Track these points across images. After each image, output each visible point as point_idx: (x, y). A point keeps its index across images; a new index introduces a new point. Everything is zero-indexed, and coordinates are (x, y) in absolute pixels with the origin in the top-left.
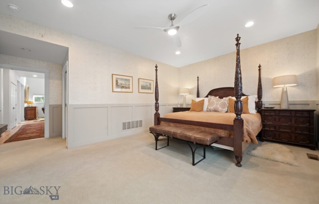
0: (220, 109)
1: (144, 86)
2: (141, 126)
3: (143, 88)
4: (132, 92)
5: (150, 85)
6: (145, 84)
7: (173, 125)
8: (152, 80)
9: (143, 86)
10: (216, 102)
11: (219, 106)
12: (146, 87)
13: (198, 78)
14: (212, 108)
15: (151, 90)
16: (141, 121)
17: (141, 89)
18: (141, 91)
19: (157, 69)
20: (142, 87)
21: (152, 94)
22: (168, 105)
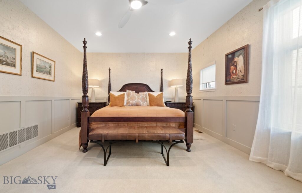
0: (142, 103)
1: (42, 68)
2: (36, 135)
3: (39, 70)
4: (20, 75)
5: (50, 67)
6: (42, 65)
7: (112, 124)
8: (53, 61)
9: (40, 68)
10: (136, 97)
11: (141, 100)
12: (44, 70)
13: (110, 70)
14: (134, 102)
15: (50, 75)
16: (36, 127)
17: (37, 71)
18: (36, 74)
19: (86, 45)
20: (37, 67)
21: (52, 82)
22: (72, 99)
